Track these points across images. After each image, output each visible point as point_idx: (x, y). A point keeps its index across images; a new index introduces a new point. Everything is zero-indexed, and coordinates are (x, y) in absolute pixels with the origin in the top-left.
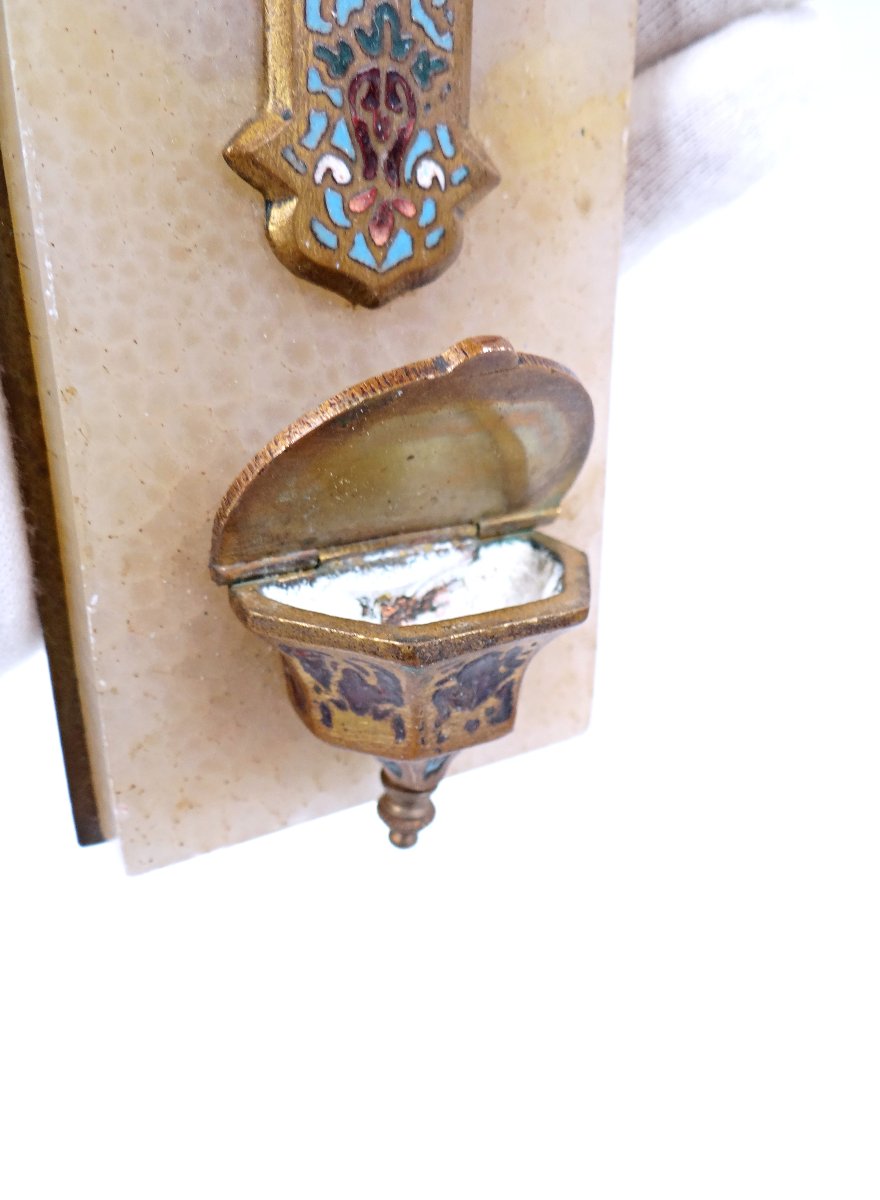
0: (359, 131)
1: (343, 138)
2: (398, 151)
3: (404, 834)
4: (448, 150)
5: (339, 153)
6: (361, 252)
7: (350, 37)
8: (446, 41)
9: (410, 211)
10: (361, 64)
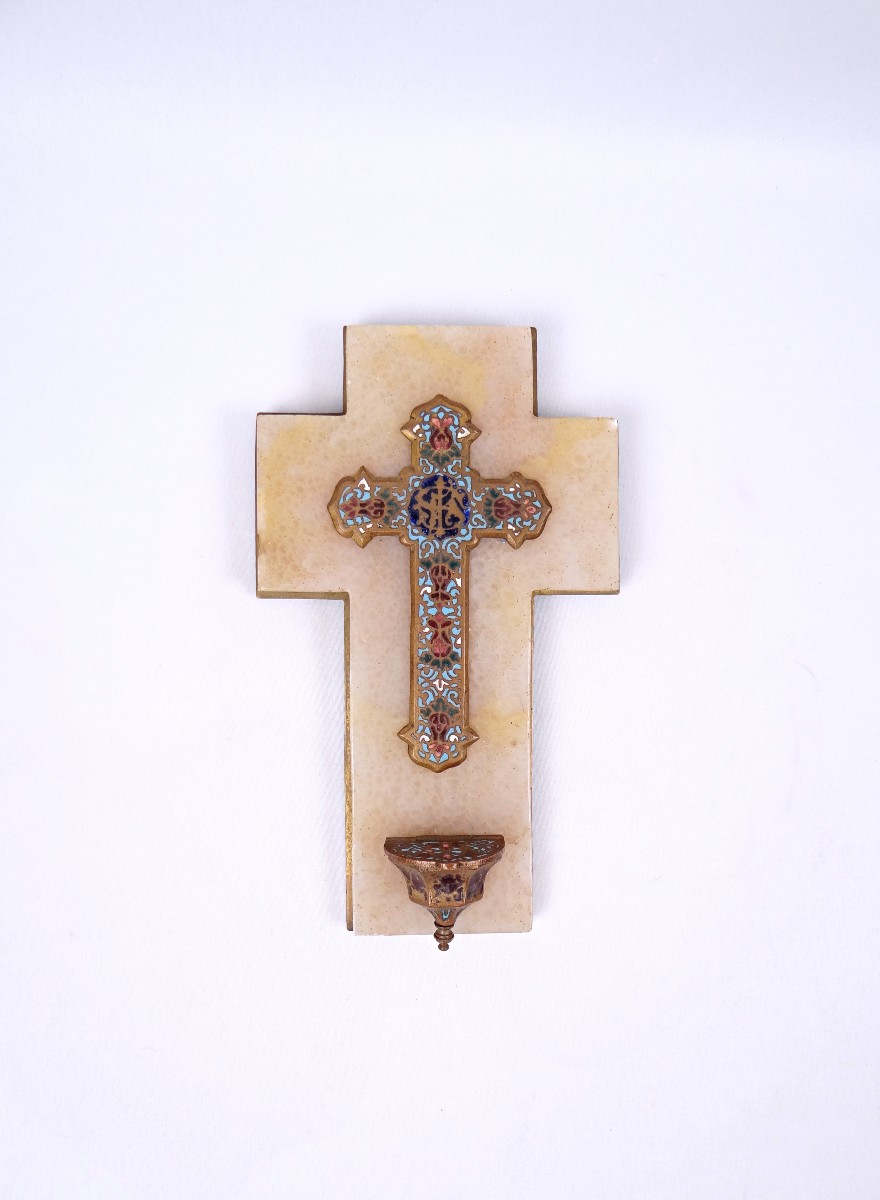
0: (432, 729)
1: (427, 730)
2: (444, 733)
3: (444, 947)
4: (459, 731)
5: (427, 734)
6: (432, 758)
7: (430, 707)
8: (458, 706)
9: (448, 747)
10: (433, 712)
